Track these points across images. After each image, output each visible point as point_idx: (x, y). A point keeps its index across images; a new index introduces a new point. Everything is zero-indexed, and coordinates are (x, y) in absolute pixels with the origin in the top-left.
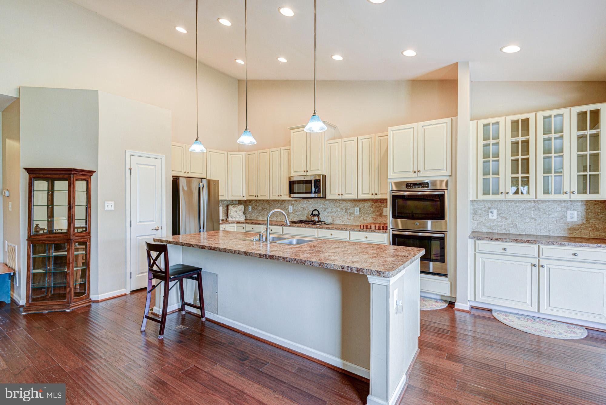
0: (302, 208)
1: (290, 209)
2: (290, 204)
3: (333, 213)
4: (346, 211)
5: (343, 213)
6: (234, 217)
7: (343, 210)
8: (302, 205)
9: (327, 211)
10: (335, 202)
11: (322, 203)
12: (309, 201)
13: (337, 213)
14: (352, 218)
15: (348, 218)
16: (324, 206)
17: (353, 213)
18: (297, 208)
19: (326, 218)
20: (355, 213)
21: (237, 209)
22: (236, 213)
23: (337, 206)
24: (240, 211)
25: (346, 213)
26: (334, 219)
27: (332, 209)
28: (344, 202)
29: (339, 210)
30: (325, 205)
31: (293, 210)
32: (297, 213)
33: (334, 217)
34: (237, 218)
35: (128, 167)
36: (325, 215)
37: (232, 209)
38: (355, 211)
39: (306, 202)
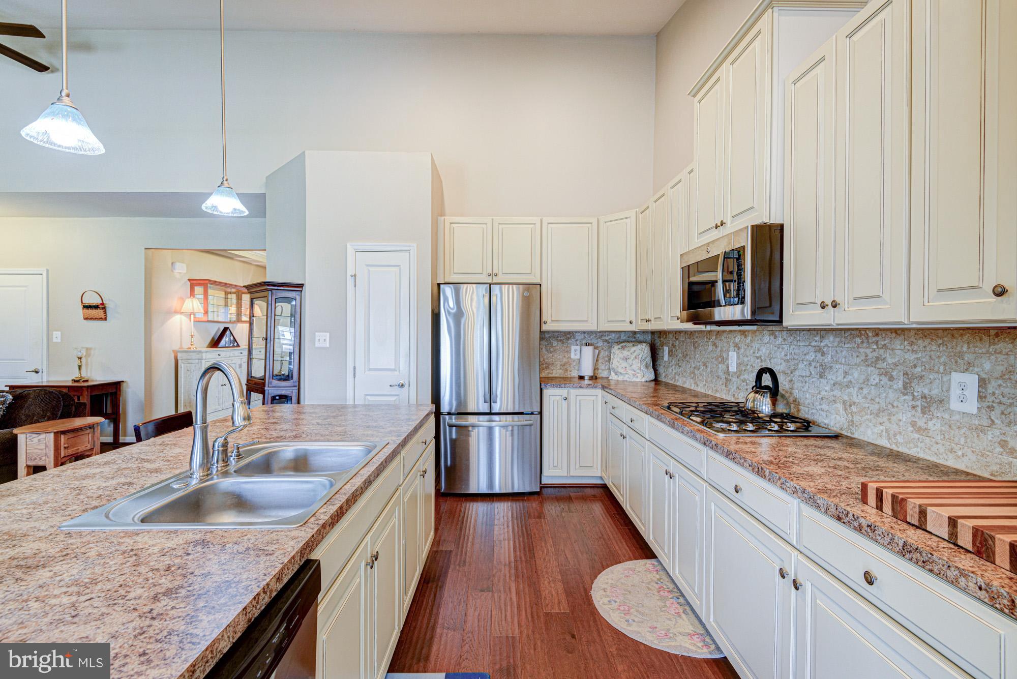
0: (758, 358)
1: (730, 361)
2: (731, 343)
3: (853, 391)
4: (905, 388)
5: (892, 395)
6: (621, 373)
7: (891, 378)
8: (759, 350)
9: (831, 377)
10: (858, 340)
11: (814, 344)
12: (775, 337)
13: (865, 391)
14: (934, 426)
15: (914, 424)
16: (819, 355)
17: (942, 402)
18: (746, 359)
19: (824, 407)
20: (955, 405)
21: (628, 353)
22: (624, 364)
23: (866, 360)
24: (636, 358)
25: (908, 397)
26: (856, 418)
27: (846, 373)
28: (897, 344)
29: (875, 379)
30: (823, 354)
31: (739, 365)
32: (746, 376)
33: (854, 409)
34: (627, 376)
35: (350, 272)
36: (823, 393)
37: (617, 352)
38: (955, 392)
39: (767, 338)
